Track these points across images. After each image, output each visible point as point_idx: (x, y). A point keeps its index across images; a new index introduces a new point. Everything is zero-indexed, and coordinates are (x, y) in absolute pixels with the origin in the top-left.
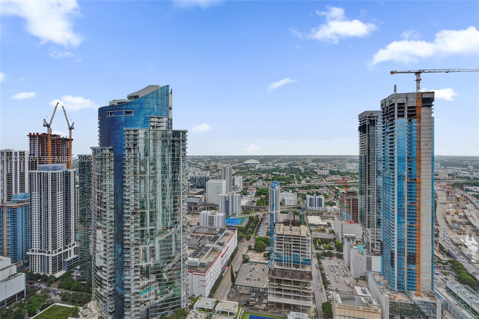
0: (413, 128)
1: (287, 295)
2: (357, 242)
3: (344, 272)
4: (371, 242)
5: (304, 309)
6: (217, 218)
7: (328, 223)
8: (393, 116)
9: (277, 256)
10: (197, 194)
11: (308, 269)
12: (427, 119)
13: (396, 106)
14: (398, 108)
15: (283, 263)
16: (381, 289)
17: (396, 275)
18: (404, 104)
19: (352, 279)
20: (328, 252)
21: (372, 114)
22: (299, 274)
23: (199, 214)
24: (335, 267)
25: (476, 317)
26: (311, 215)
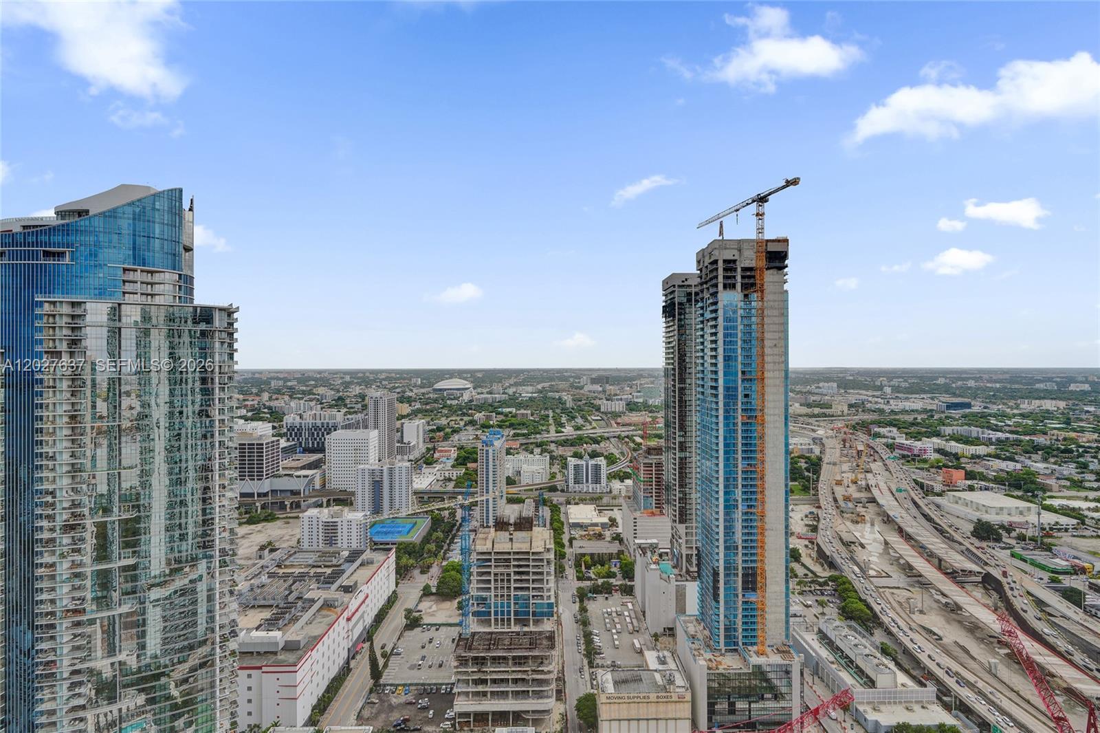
0: (752, 312)
1: (498, 692)
2: (661, 555)
3: (632, 623)
4: (684, 552)
5: (537, 718)
6: (345, 524)
7: (611, 519)
8: (716, 286)
9: (478, 604)
10: (303, 468)
11: (547, 626)
12: (775, 293)
13: (720, 264)
14: (724, 269)
15: (493, 617)
16: (695, 650)
17: (722, 617)
18: (734, 261)
19: (647, 637)
20: (603, 584)
21: (686, 280)
22: (526, 641)
23: (297, 517)
24: (614, 614)
25: (862, 682)
26: (577, 504)
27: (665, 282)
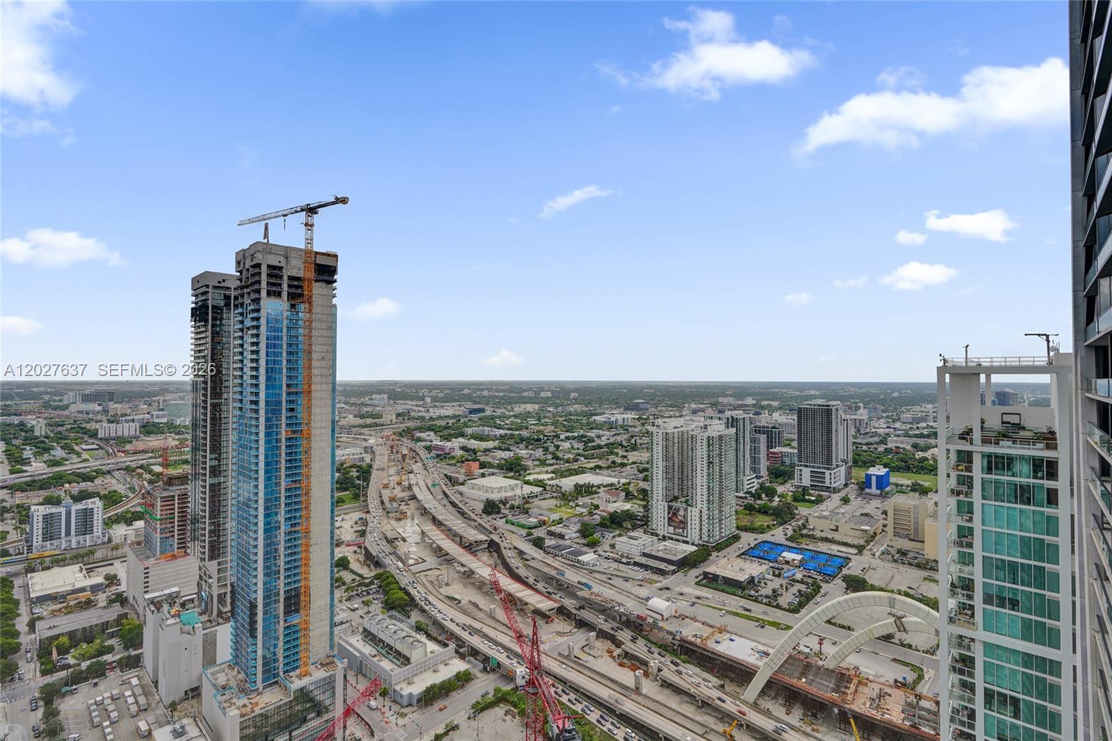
0: (300, 322)
2: (183, 605)
3: (136, 702)
4: (216, 593)
7: (107, 577)
8: (258, 291)
12: (323, 306)
13: (264, 269)
14: (268, 275)
16: (225, 701)
17: (260, 652)
18: (281, 268)
19: (160, 711)
20: (89, 667)
21: (224, 281)
24: (108, 701)
25: (399, 663)
26: (48, 568)
27: (195, 280)
